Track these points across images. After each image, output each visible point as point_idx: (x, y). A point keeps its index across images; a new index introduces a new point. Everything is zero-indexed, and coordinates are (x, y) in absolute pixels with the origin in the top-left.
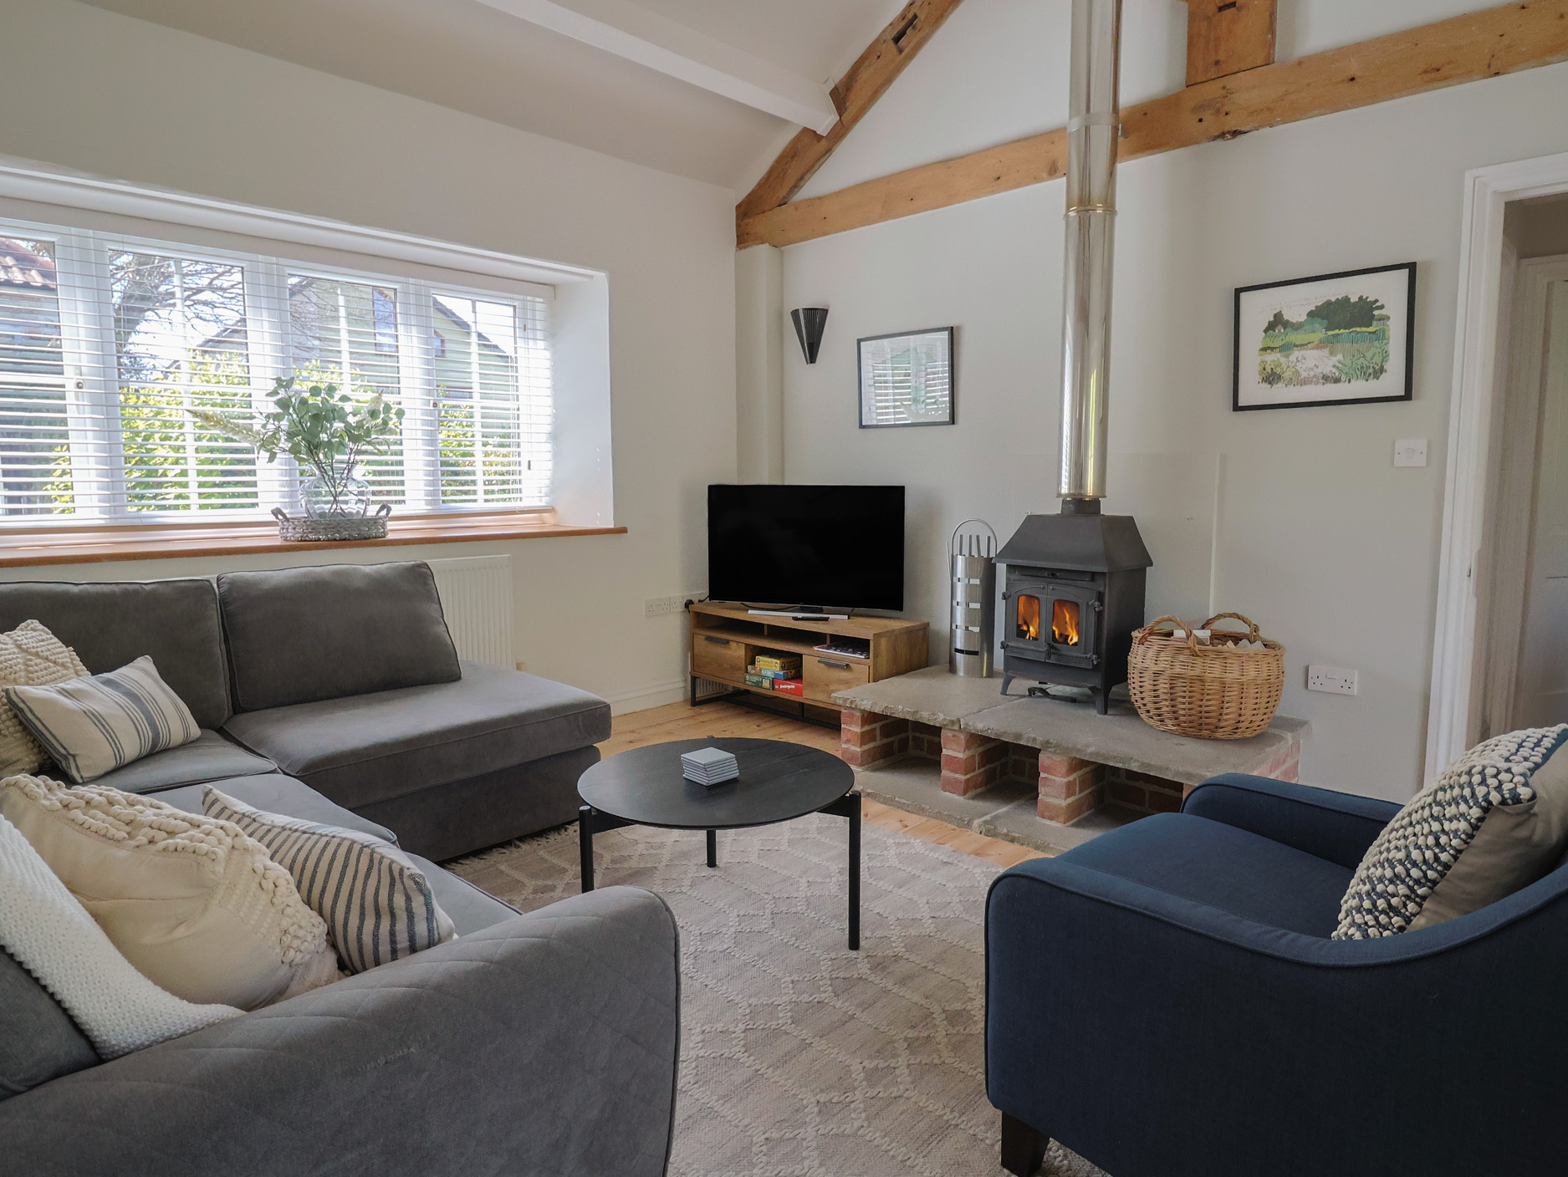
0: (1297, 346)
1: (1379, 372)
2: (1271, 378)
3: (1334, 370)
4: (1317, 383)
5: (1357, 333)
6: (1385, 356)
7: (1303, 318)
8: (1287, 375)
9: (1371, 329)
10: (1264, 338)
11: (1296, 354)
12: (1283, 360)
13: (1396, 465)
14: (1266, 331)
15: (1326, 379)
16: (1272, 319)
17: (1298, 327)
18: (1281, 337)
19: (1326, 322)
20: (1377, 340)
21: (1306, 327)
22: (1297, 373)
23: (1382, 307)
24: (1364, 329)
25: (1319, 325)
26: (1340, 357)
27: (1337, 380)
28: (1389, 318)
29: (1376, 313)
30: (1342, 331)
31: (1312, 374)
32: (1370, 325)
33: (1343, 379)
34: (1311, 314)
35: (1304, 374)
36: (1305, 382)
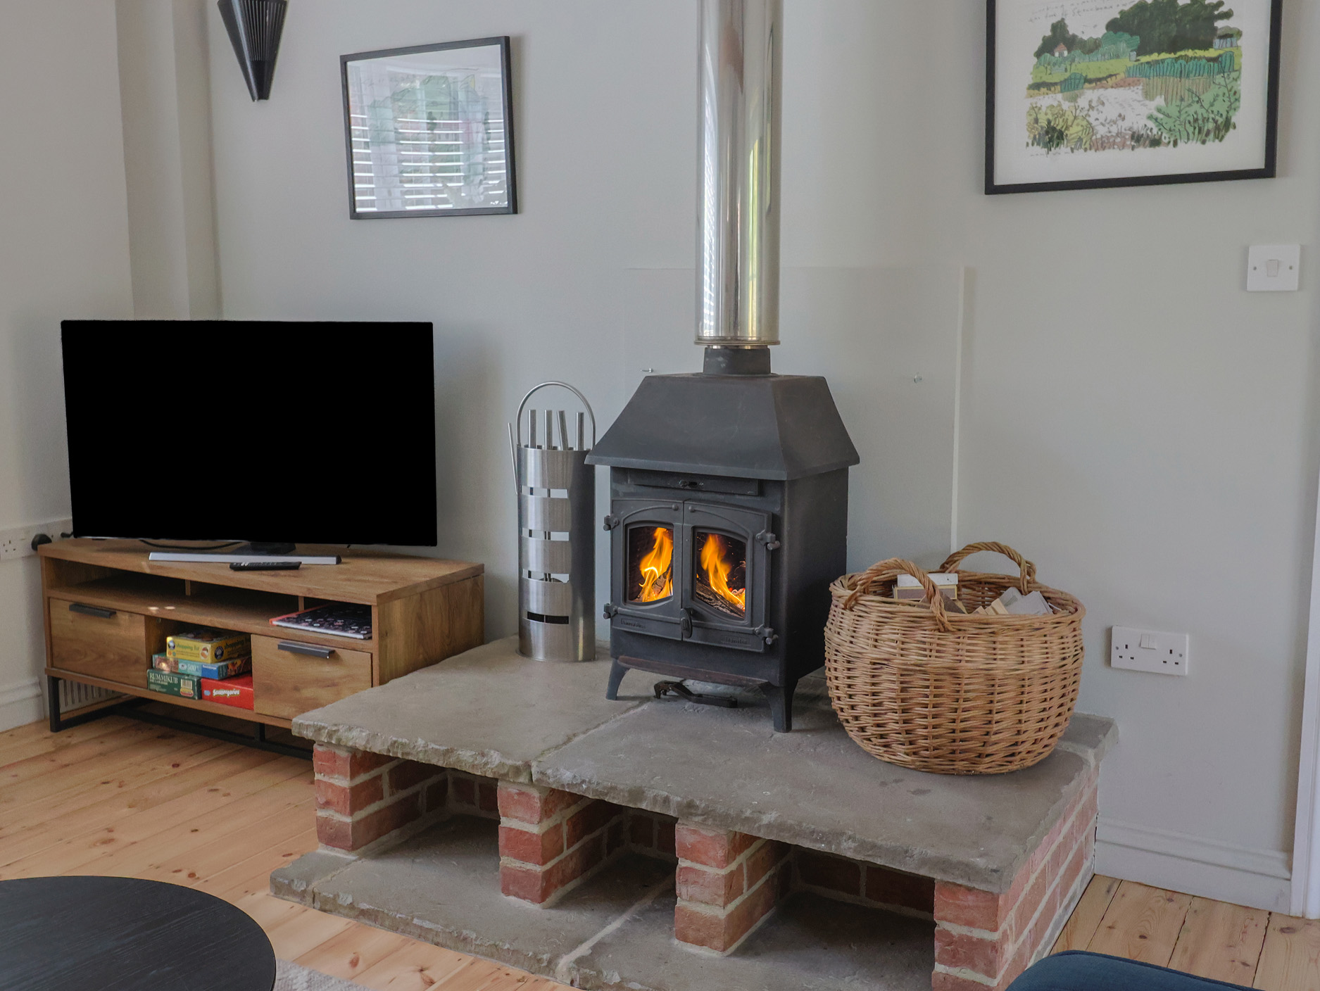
0: (1090, 81)
1: (1224, 127)
2: (1052, 136)
3: (1151, 124)
4: (1123, 146)
5: (1187, 59)
6: (1234, 98)
7: (1100, 32)
8: (1074, 131)
9: (1212, 53)
10: (1036, 67)
11: (1089, 95)
12: (1066, 105)
13: (1249, 289)
14: (1039, 54)
15: (1137, 138)
16: (1049, 33)
17: (1091, 48)
18: (1064, 64)
19: (1137, 40)
20: (1222, 71)
21: (1103, 49)
22: (1090, 128)
23: (1228, 15)
24: (1200, 53)
25: (1125, 44)
26: (1160, 101)
27: (1155, 142)
28: (1239, 34)
29: (1220, 24)
30: (1164, 56)
31: (1114, 130)
32: (1207, 45)
33: (1165, 137)
34: (1113, 26)
35: (1101, 131)
36: (1103, 144)
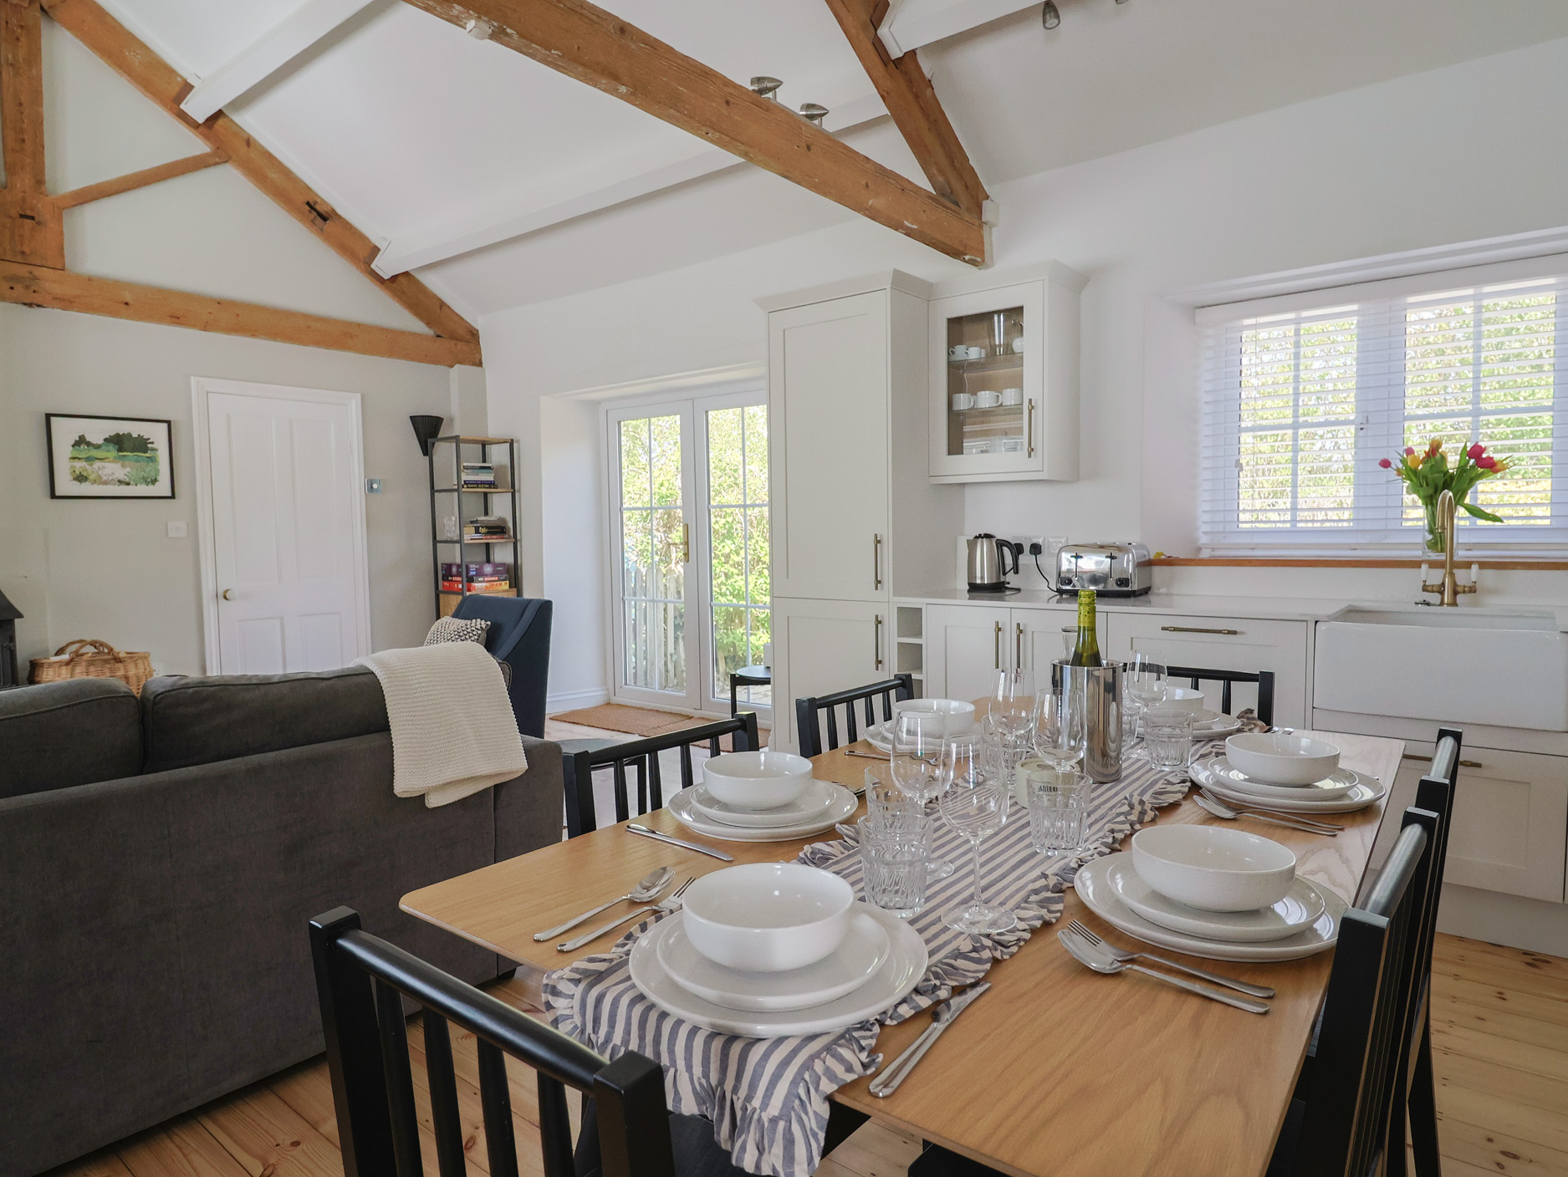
0: (97, 459)
1: (154, 481)
2: (81, 478)
3: (125, 477)
4: (114, 485)
5: (138, 456)
6: (157, 472)
7: (101, 442)
8: (92, 477)
9: (147, 455)
10: (73, 451)
11: (97, 464)
12: (87, 467)
13: (170, 536)
14: (73, 446)
15: (120, 482)
16: (78, 439)
17: (98, 447)
18: (84, 451)
19: (117, 447)
20: (152, 461)
21: (103, 447)
22: (100, 477)
23: (153, 443)
24: (143, 454)
25: (112, 448)
26: (128, 469)
27: (128, 484)
28: (157, 450)
29: (149, 445)
30: (128, 454)
31: (111, 478)
32: (145, 452)
33: (132, 482)
34: (106, 440)
35: (105, 478)
36: (106, 483)
